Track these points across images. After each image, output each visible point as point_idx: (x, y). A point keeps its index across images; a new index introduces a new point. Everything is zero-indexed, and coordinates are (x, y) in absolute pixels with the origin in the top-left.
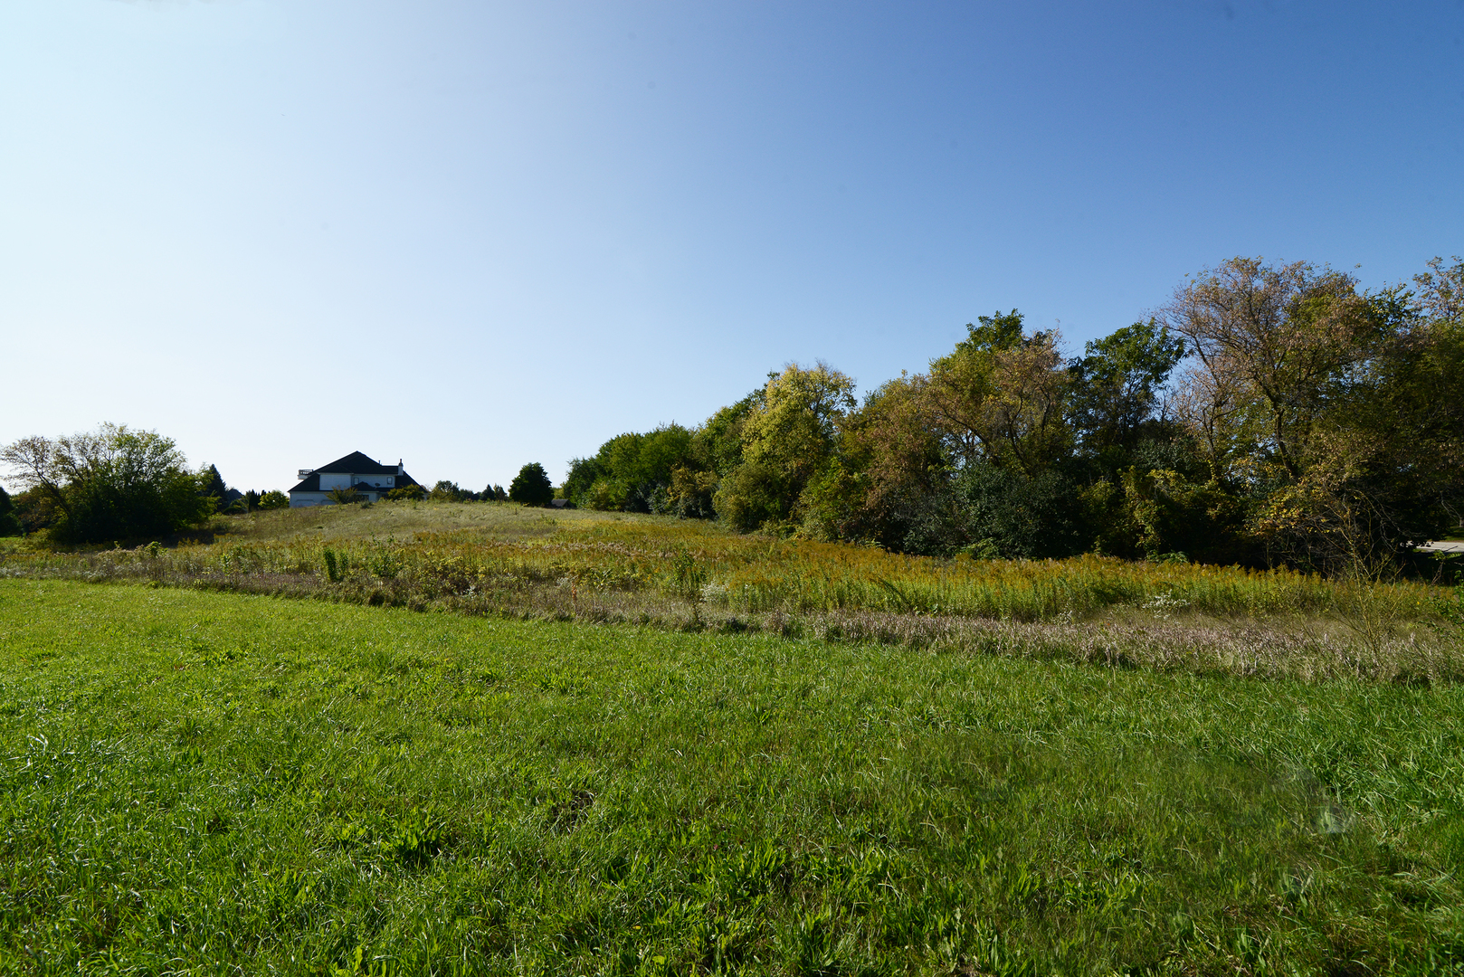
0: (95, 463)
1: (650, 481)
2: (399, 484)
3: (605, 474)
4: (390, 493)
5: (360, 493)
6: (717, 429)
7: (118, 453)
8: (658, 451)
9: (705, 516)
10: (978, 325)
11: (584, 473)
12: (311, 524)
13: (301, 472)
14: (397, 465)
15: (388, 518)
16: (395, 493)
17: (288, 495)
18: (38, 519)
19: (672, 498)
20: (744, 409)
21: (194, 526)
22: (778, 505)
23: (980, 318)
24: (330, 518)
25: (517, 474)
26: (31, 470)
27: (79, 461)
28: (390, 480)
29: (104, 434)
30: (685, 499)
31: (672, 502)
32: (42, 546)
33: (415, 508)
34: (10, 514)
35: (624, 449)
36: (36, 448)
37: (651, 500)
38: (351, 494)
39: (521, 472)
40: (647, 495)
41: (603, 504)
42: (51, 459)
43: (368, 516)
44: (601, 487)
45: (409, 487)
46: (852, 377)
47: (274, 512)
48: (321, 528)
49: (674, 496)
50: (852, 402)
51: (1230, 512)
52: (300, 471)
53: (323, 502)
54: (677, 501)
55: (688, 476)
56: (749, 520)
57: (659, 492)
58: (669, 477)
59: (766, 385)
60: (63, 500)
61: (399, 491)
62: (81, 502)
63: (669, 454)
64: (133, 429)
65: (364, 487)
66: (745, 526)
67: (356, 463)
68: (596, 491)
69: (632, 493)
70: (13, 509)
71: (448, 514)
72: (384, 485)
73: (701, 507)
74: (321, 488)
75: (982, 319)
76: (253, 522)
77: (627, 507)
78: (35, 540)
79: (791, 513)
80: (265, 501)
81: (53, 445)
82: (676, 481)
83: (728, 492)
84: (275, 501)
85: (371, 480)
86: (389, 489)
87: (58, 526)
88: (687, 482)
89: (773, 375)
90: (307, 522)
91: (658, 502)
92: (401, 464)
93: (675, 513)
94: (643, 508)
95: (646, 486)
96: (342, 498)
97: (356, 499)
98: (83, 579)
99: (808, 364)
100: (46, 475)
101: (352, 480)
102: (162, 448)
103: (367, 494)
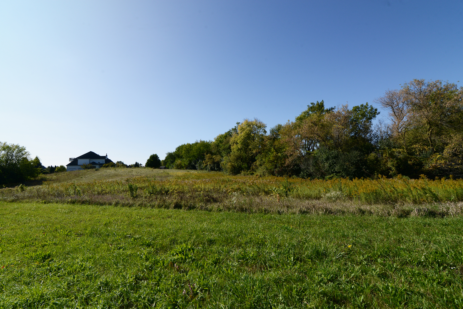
1: (196, 159)
2: (106, 162)
3: (179, 157)
4: (104, 165)
5: (93, 166)
6: (220, 141)
7: (3, 152)
8: (199, 149)
9: (217, 170)
10: (311, 105)
11: (171, 157)
12: (78, 177)
13: (70, 159)
14: (105, 156)
15: (106, 174)
16: (105, 165)
17: (66, 167)
19: (205, 164)
20: (229, 134)
21: (32, 179)
22: (246, 166)
23: (311, 103)
24: (84, 174)
25: (149, 158)
28: (103, 161)
30: (210, 165)
31: (205, 166)
33: (115, 170)
35: (186, 149)
37: (197, 165)
38: (90, 166)
40: (196, 164)
41: (179, 167)
44: (178, 161)
45: (110, 163)
46: (266, 124)
47: (63, 173)
48: (82, 178)
49: (206, 164)
50: (265, 132)
51: (417, 162)
53: (79, 169)
54: (207, 165)
55: (211, 157)
56: (236, 171)
57: (200, 162)
58: (204, 158)
59: (235, 127)
61: (107, 165)
63: (203, 150)
65: (94, 163)
66: (234, 173)
67: (91, 155)
68: (177, 163)
69: (190, 163)
71: (128, 172)
72: (101, 163)
73: (217, 167)
74: (78, 164)
75: (312, 104)
76: (55, 177)
77: (188, 168)
79: (251, 168)
80: (58, 169)
82: (206, 159)
83: (226, 162)
84: (62, 169)
85: (97, 161)
86: (103, 164)
88: (210, 159)
89: (238, 123)
90: (76, 176)
91: (200, 166)
92: (107, 155)
93: (206, 170)
94: (194, 168)
95: (195, 161)
96: (86, 167)
97: (91, 168)
99: (251, 119)
101: (90, 161)
102: (21, 150)
103: (95, 166)
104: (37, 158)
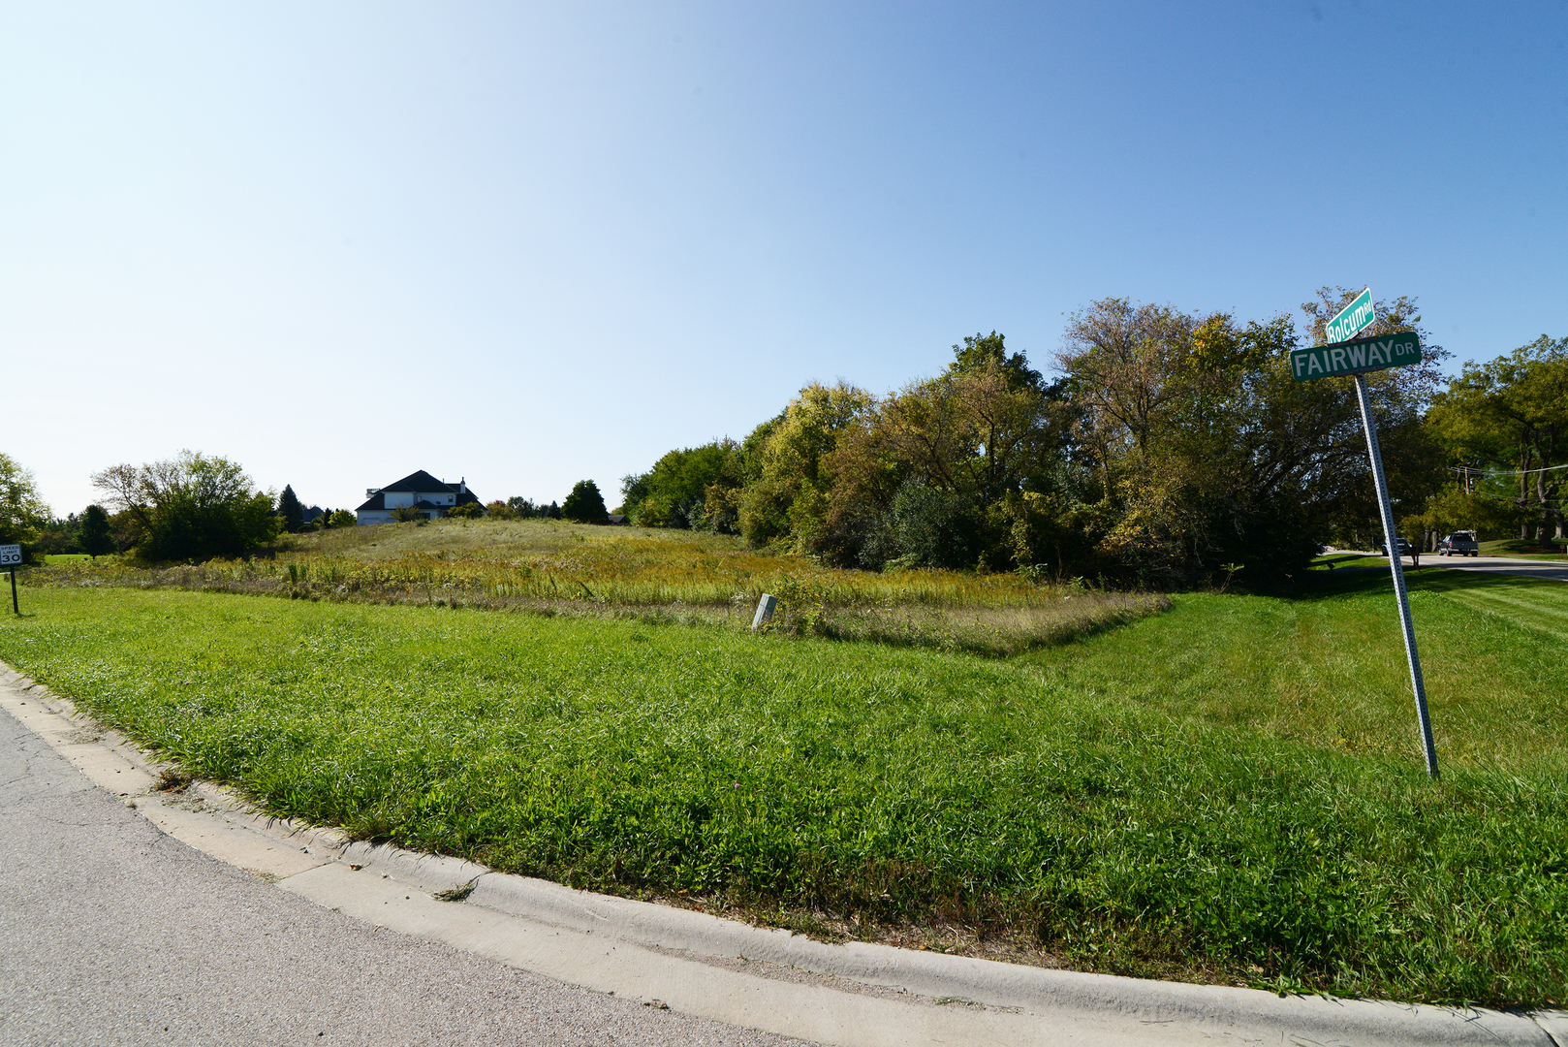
0: (175, 487)
1: (690, 498)
2: (461, 501)
3: (655, 490)
4: (449, 511)
5: (422, 511)
7: (194, 478)
9: (733, 532)
10: (964, 346)
11: (638, 490)
12: (367, 542)
14: (459, 482)
15: (437, 535)
16: (454, 511)
17: (355, 514)
18: (127, 539)
19: (707, 514)
20: (766, 431)
21: (265, 544)
23: (966, 339)
24: (386, 535)
25: (570, 492)
26: (120, 495)
27: (161, 487)
28: (451, 497)
29: (183, 461)
30: (719, 515)
31: (707, 518)
32: (129, 563)
33: (465, 526)
34: (108, 534)
35: (667, 467)
36: (124, 474)
37: (690, 516)
38: (411, 512)
39: (574, 489)
40: (688, 511)
41: (649, 521)
42: (137, 485)
43: (421, 533)
44: (649, 503)
45: (468, 505)
46: (875, 393)
47: (338, 530)
48: (375, 545)
49: (709, 512)
52: (368, 490)
53: (388, 520)
54: (711, 517)
55: (719, 493)
56: (760, 536)
57: (697, 508)
58: (705, 494)
60: (148, 521)
61: (458, 509)
62: (164, 523)
63: (706, 471)
64: (209, 455)
65: (426, 505)
66: (757, 541)
67: (420, 482)
68: (645, 507)
69: (674, 510)
70: (110, 528)
71: (491, 531)
72: (445, 503)
73: (731, 523)
74: (386, 507)
75: (967, 340)
76: (319, 540)
77: (670, 523)
78: (126, 558)
80: (334, 519)
81: (137, 472)
82: (709, 497)
84: (344, 518)
85: (433, 498)
86: (449, 507)
87: (145, 545)
88: (719, 498)
90: (365, 540)
91: (696, 518)
92: (463, 482)
93: (709, 529)
94: (683, 524)
95: (687, 504)
96: (404, 517)
97: (415, 517)
98: (139, 586)
99: (830, 383)
100: (133, 500)
101: (415, 499)
102: (231, 473)
103: (427, 511)
104: (288, 487)
